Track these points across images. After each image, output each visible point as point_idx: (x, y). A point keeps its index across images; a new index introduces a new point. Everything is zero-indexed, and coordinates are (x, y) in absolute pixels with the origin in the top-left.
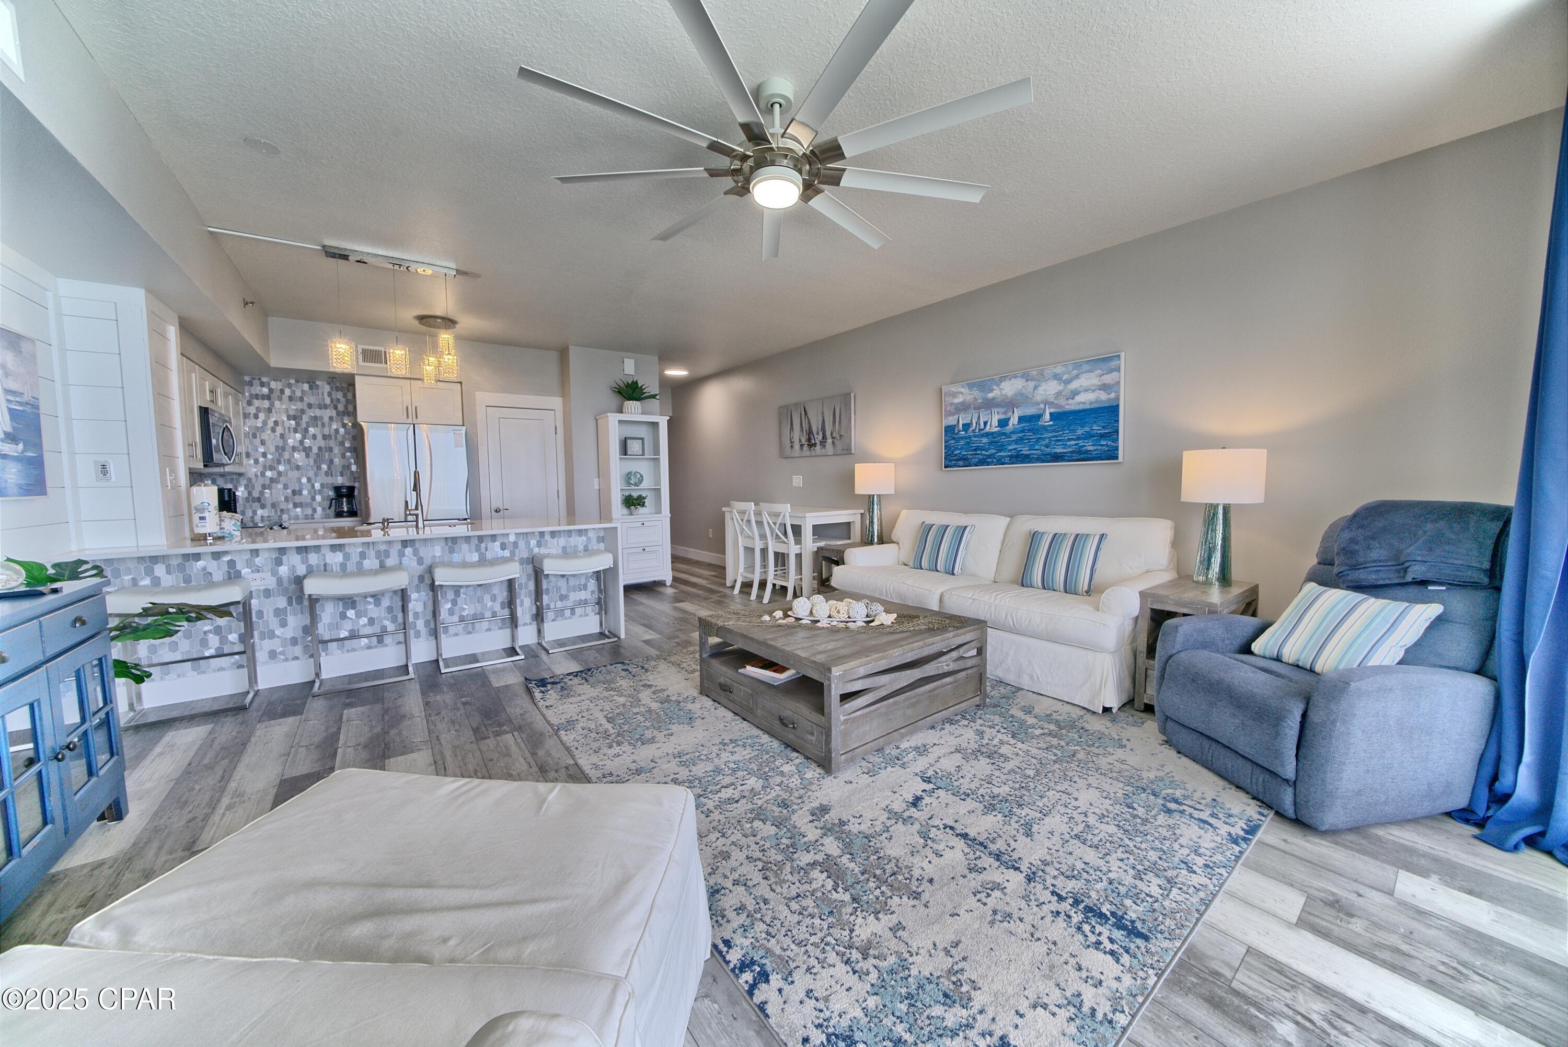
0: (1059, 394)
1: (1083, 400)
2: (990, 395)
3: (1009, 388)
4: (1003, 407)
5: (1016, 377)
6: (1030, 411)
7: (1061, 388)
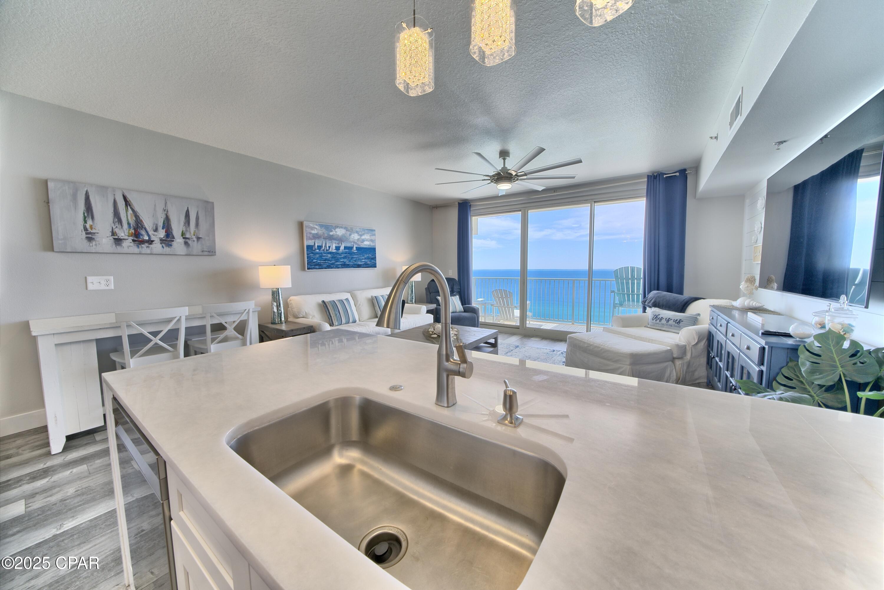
0: (358, 240)
1: (366, 244)
2: (331, 233)
3: (340, 232)
4: (337, 240)
5: (342, 228)
6: (349, 245)
7: (359, 237)
